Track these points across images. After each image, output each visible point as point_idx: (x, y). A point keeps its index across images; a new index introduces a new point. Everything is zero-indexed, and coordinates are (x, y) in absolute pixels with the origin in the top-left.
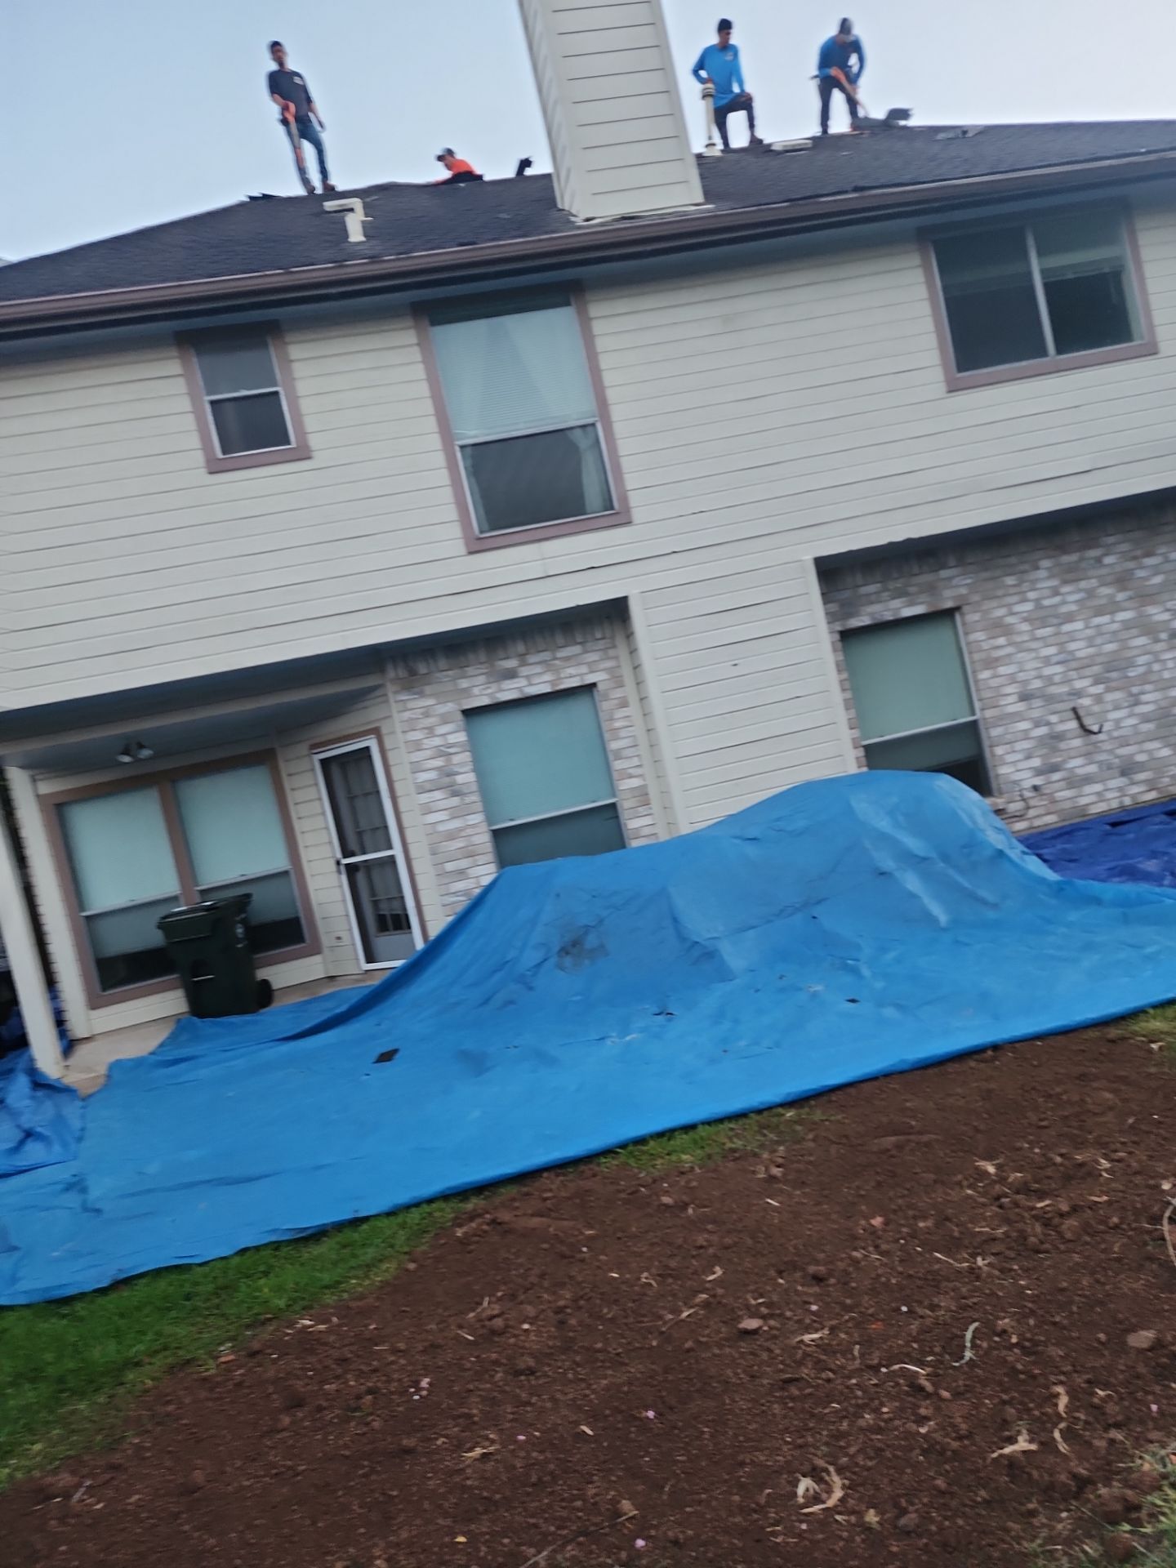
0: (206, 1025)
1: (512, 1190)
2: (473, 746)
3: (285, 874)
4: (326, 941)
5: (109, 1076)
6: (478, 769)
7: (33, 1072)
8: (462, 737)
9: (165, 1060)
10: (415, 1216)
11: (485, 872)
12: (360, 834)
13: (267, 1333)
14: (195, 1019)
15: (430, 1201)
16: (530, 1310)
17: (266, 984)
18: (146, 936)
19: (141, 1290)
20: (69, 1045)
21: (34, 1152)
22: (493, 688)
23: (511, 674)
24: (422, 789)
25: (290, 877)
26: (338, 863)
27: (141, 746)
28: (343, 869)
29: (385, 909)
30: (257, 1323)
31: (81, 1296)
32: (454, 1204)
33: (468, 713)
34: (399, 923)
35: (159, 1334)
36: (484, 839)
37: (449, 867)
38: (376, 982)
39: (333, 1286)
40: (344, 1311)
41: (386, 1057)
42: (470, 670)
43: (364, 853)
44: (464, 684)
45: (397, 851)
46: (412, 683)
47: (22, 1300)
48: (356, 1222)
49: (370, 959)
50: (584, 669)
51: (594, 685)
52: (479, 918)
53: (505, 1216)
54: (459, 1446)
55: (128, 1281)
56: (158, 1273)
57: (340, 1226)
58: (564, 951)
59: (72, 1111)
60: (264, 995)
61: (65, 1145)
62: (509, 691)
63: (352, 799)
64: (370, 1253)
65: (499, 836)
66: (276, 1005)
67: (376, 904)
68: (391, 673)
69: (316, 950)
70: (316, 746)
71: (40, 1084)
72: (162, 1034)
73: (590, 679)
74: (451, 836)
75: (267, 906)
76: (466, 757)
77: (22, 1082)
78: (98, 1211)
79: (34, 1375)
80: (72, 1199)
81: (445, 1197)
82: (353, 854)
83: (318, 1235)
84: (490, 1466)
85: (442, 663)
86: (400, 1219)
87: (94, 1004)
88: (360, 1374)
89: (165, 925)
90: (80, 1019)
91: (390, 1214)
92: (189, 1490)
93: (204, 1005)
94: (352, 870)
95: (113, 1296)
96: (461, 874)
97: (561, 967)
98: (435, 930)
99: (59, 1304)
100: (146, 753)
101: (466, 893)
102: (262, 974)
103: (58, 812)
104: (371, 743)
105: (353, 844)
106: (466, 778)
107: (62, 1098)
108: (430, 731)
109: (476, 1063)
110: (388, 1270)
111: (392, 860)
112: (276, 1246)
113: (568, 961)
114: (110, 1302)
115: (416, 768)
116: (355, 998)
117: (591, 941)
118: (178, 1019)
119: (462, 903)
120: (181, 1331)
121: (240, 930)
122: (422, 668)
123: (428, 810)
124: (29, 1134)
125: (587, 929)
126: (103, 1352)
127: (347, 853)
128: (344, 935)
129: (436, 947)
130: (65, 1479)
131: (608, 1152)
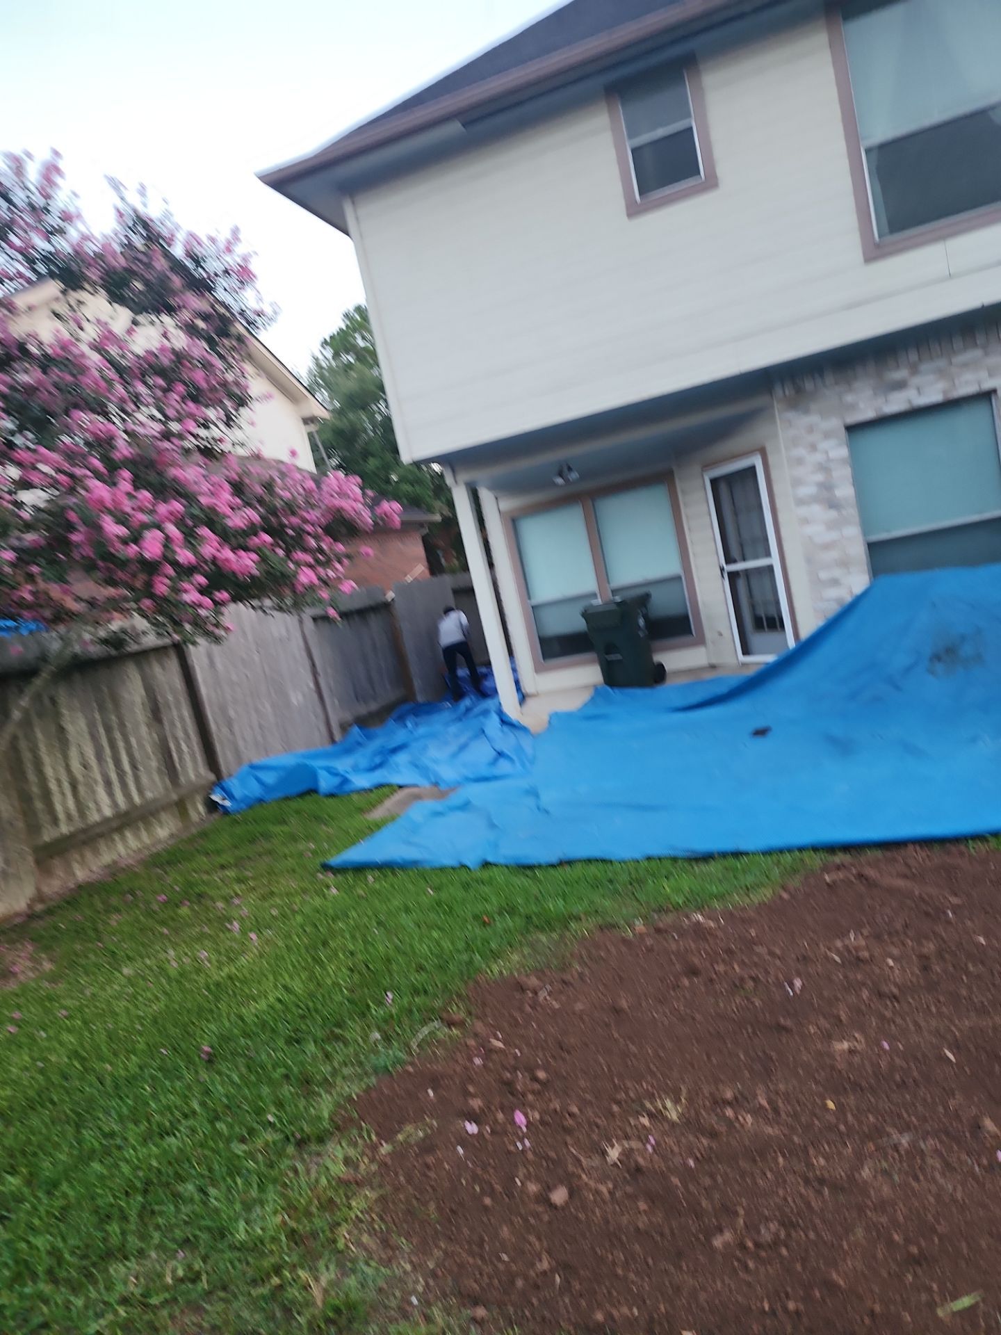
0: (616, 694)
1: (878, 854)
2: (855, 460)
3: (677, 579)
4: (708, 635)
5: (550, 722)
6: (857, 483)
7: (500, 713)
8: (844, 452)
9: (588, 715)
10: (787, 858)
11: (858, 581)
12: (742, 546)
13: (669, 919)
14: (609, 689)
15: (801, 849)
16: (895, 952)
17: (661, 667)
18: (574, 623)
19: (578, 870)
20: (523, 698)
21: (504, 766)
22: (880, 401)
23: (901, 385)
24: (800, 502)
25: (682, 581)
26: (722, 570)
27: (570, 469)
28: (726, 576)
29: (761, 612)
30: (661, 910)
31: (540, 866)
32: (823, 855)
33: (851, 429)
34: (775, 623)
35: (592, 902)
36: (859, 551)
37: (824, 575)
38: (751, 672)
39: (720, 897)
40: (729, 916)
41: (761, 733)
42: (857, 385)
43: (744, 559)
44: (849, 398)
45: (775, 560)
46: (798, 401)
47: (502, 861)
48: (737, 854)
49: (746, 651)
50: (983, 374)
51: (994, 391)
52: (850, 623)
53: (871, 872)
54: (828, 1037)
55: (570, 863)
56: (589, 861)
57: (724, 855)
58: (937, 658)
59: (526, 743)
60: (658, 675)
61: (523, 765)
62: (896, 403)
63: (736, 514)
64: (750, 880)
65: (874, 548)
66: (670, 682)
67: (753, 607)
68: (778, 391)
69: (701, 641)
70: (707, 466)
71: (505, 721)
72: (585, 696)
73: (988, 385)
74: (827, 547)
75: (662, 604)
76: (847, 471)
77: (495, 719)
78: (547, 812)
79: (512, 911)
80: (530, 801)
81: (815, 848)
82: (735, 561)
83: (707, 858)
84: (857, 1059)
85: (829, 379)
86: (775, 857)
87: (538, 669)
88: (743, 964)
89: (586, 615)
90: (531, 681)
91: (767, 853)
92: (617, 1011)
93: (613, 678)
94: (733, 576)
95: (560, 869)
96: (835, 582)
97: (932, 672)
98: (806, 632)
99: (526, 868)
100: (574, 476)
101: (838, 600)
102: (658, 658)
103: (513, 523)
104: (758, 462)
105: (735, 552)
106: (845, 491)
107: (520, 734)
108: (813, 448)
109: (843, 747)
110: (765, 894)
111: (770, 569)
112: (674, 859)
113: (939, 667)
114: (557, 874)
115: (797, 482)
116: (733, 683)
117: (967, 650)
118: (596, 688)
119: (833, 609)
120: (607, 903)
121: (641, 622)
122: (809, 385)
123: (805, 521)
124: (500, 754)
125: (963, 638)
126: (555, 906)
127: (729, 560)
128: (726, 633)
129: (807, 647)
130: (533, 981)
131: (979, 837)
